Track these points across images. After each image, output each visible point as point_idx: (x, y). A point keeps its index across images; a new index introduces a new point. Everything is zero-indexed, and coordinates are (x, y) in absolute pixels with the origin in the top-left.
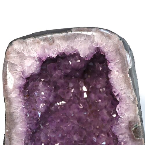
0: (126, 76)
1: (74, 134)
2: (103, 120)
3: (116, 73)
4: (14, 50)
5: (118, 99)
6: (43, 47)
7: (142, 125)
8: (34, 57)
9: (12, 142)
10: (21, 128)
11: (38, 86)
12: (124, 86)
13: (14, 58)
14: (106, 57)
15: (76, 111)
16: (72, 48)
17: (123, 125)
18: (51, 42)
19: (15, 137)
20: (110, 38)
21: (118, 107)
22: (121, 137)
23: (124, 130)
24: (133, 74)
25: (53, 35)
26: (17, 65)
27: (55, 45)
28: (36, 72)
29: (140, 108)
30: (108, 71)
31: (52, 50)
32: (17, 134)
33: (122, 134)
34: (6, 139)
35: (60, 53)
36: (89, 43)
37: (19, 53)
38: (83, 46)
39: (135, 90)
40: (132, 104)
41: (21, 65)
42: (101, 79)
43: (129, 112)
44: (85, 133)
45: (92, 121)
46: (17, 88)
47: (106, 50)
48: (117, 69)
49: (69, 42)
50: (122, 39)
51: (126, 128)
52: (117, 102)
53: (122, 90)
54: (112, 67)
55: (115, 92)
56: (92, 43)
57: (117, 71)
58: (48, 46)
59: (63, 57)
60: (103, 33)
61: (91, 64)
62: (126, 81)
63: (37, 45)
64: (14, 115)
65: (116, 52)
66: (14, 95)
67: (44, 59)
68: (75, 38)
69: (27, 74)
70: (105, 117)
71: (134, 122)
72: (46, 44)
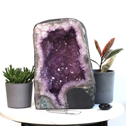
0: (83, 38)
1: (62, 63)
2: (74, 56)
3: (79, 37)
4: (38, 28)
5: (80, 47)
6: (50, 27)
7: (90, 57)
8: (46, 31)
9: (38, 65)
10: (41, 60)
11: (47, 42)
12: (82, 42)
13: (38, 32)
14: (75, 30)
15: (62, 53)
16: (61, 27)
17: (82, 57)
18: (53, 25)
19: (39, 63)
20: (76, 23)
21: (80, 50)
22: (81, 62)
23: (83, 59)
24: (86, 37)
25: (53, 22)
26: (39, 34)
27: (54, 26)
28: (47, 37)
29: (89, 50)
30: (75, 36)
31: (53, 28)
32: (40, 62)
33: (82, 61)
34: (36, 64)
35: (56, 29)
36: (68, 25)
37: (40, 29)
38: (65, 26)
39: (87, 43)
40: (85, 49)
41: (41, 34)
42: (73, 39)
43: (84, 52)
44: (66, 62)
45: (69, 57)
46: (39, 44)
47: (75, 28)
48: (79, 35)
49: (60, 24)
50: (81, 23)
51: (83, 58)
52: (80, 48)
53: (81, 43)
54: (77, 34)
55: (79, 44)
56: (69, 24)
57: (79, 36)
58: (51, 26)
59: (57, 30)
60: (73, 21)
61: (68, 33)
62: (83, 40)
63: (47, 26)
64: (39, 54)
65: (79, 28)
66: (38, 46)
67: (50, 32)
68: (62, 23)
69: (43, 38)
70: (75, 55)
71: (86, 56)
72: (51, 25)
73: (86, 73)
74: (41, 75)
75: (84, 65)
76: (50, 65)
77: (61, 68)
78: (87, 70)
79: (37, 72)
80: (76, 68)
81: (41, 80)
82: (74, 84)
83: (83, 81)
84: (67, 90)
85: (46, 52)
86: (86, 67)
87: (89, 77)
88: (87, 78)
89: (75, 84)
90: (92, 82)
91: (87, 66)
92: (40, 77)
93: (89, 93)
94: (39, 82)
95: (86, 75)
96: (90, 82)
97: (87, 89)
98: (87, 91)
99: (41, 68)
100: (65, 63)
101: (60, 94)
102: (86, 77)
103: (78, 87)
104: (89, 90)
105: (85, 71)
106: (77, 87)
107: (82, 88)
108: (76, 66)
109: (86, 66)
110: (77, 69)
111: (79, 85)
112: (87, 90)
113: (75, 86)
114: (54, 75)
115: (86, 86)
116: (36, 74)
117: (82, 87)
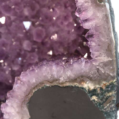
1: (24, 7)
22: (80, 2)
73: (95, 39)
75: (89, 14)
77: (22, 22)
78: (97, 28)
80: (66, 23)
82: (55, 73)
83: (84, 63)
84: (31, 91)
86: (94, 19)
87: (102, 51)
88: (96, 54)
89: (58, 72)
90: (113, 69)
91: (100, 15)
93: (100, 104)
95: (93, 44)
96: (106, 68)
97: (95, 90)
98: (94, 98)
100: (33, 8)
101: (9, 104)
102: (94, 53)
103: (68, 84)
104: (102, 94)
105: (90, 32)
106: (62, 83)
107: (80, 86)
108: (66, 18)
109: (95, 17)
110: (68, 26)
111: (69, 78)
112: (93, 92)
113: (57, 80)
115: (91, 79)
117: (80, 83)
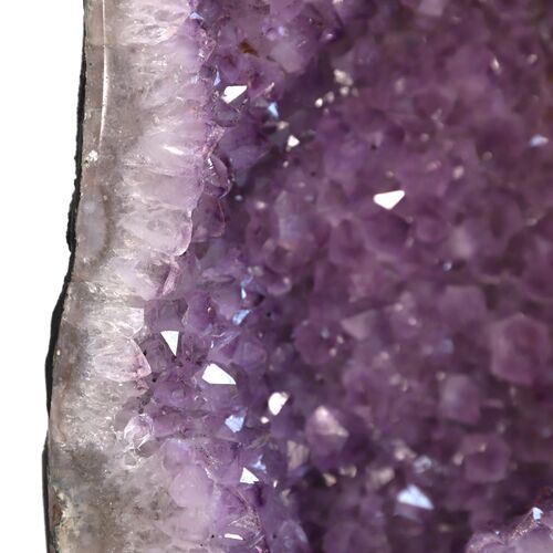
74: (147, 370)
76: (288, 233)
79: (95, 321)
81: (143, 451)
85: (245, 46)
92: (145, 401)
94: (111, 473)
99: (161, 274)
114: (337, 377)
116: (82, 359)
